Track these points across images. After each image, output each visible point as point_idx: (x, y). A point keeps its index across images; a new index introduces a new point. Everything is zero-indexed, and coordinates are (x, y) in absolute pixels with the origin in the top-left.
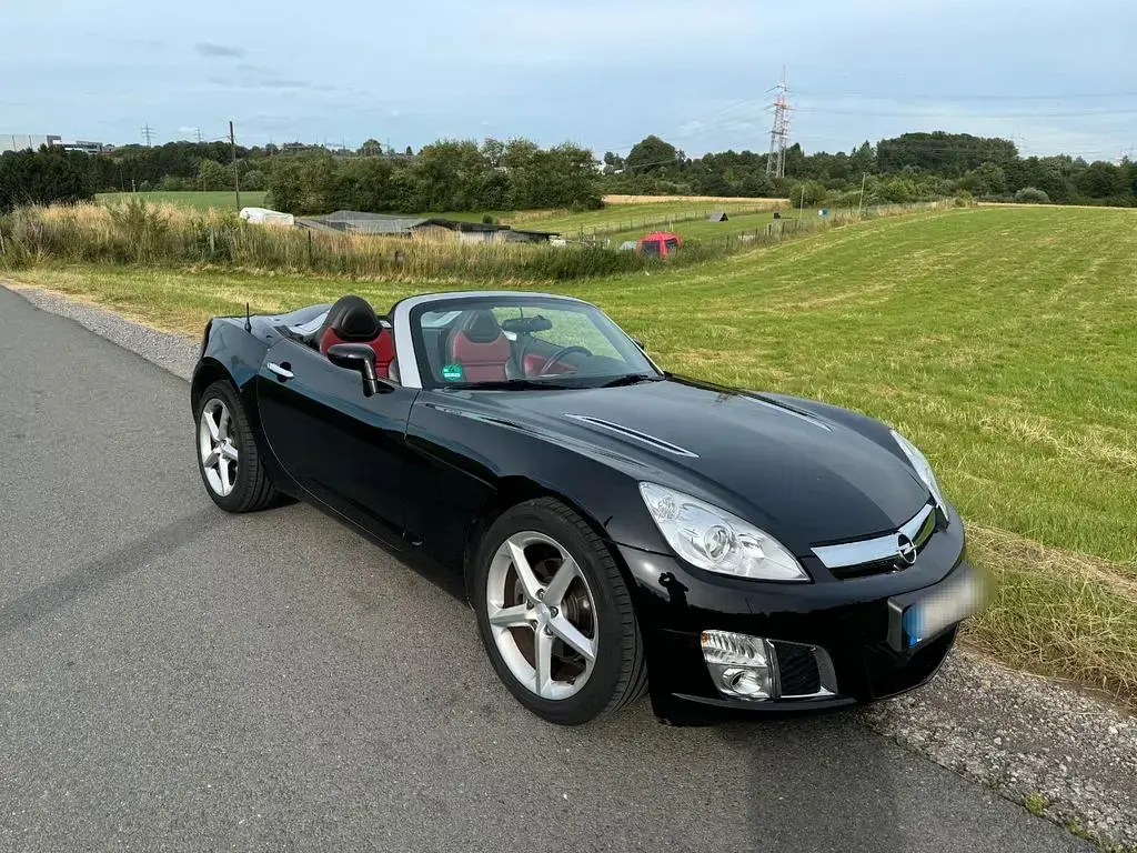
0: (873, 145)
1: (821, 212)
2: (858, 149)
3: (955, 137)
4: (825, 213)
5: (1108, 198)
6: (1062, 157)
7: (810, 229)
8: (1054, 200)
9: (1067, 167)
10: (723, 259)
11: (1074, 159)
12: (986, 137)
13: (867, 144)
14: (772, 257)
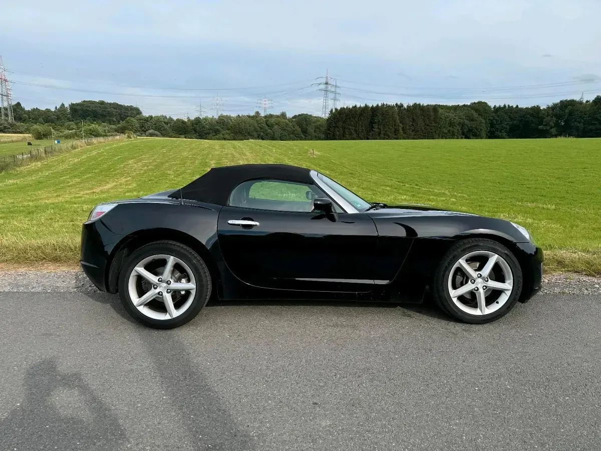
0: (67, 105)
1: (56, 142)
2: (58, 107)
3: (110, 104)
4: (58, 142)
5: (186, 135)
6: (162, 116)
7: (60, 151)
8: (163, 135)
9: (166, 120)
10: (14, 169)
11: (168, 117)
12: (126, 105)
13: (63, 105)
14: (48, 167)
